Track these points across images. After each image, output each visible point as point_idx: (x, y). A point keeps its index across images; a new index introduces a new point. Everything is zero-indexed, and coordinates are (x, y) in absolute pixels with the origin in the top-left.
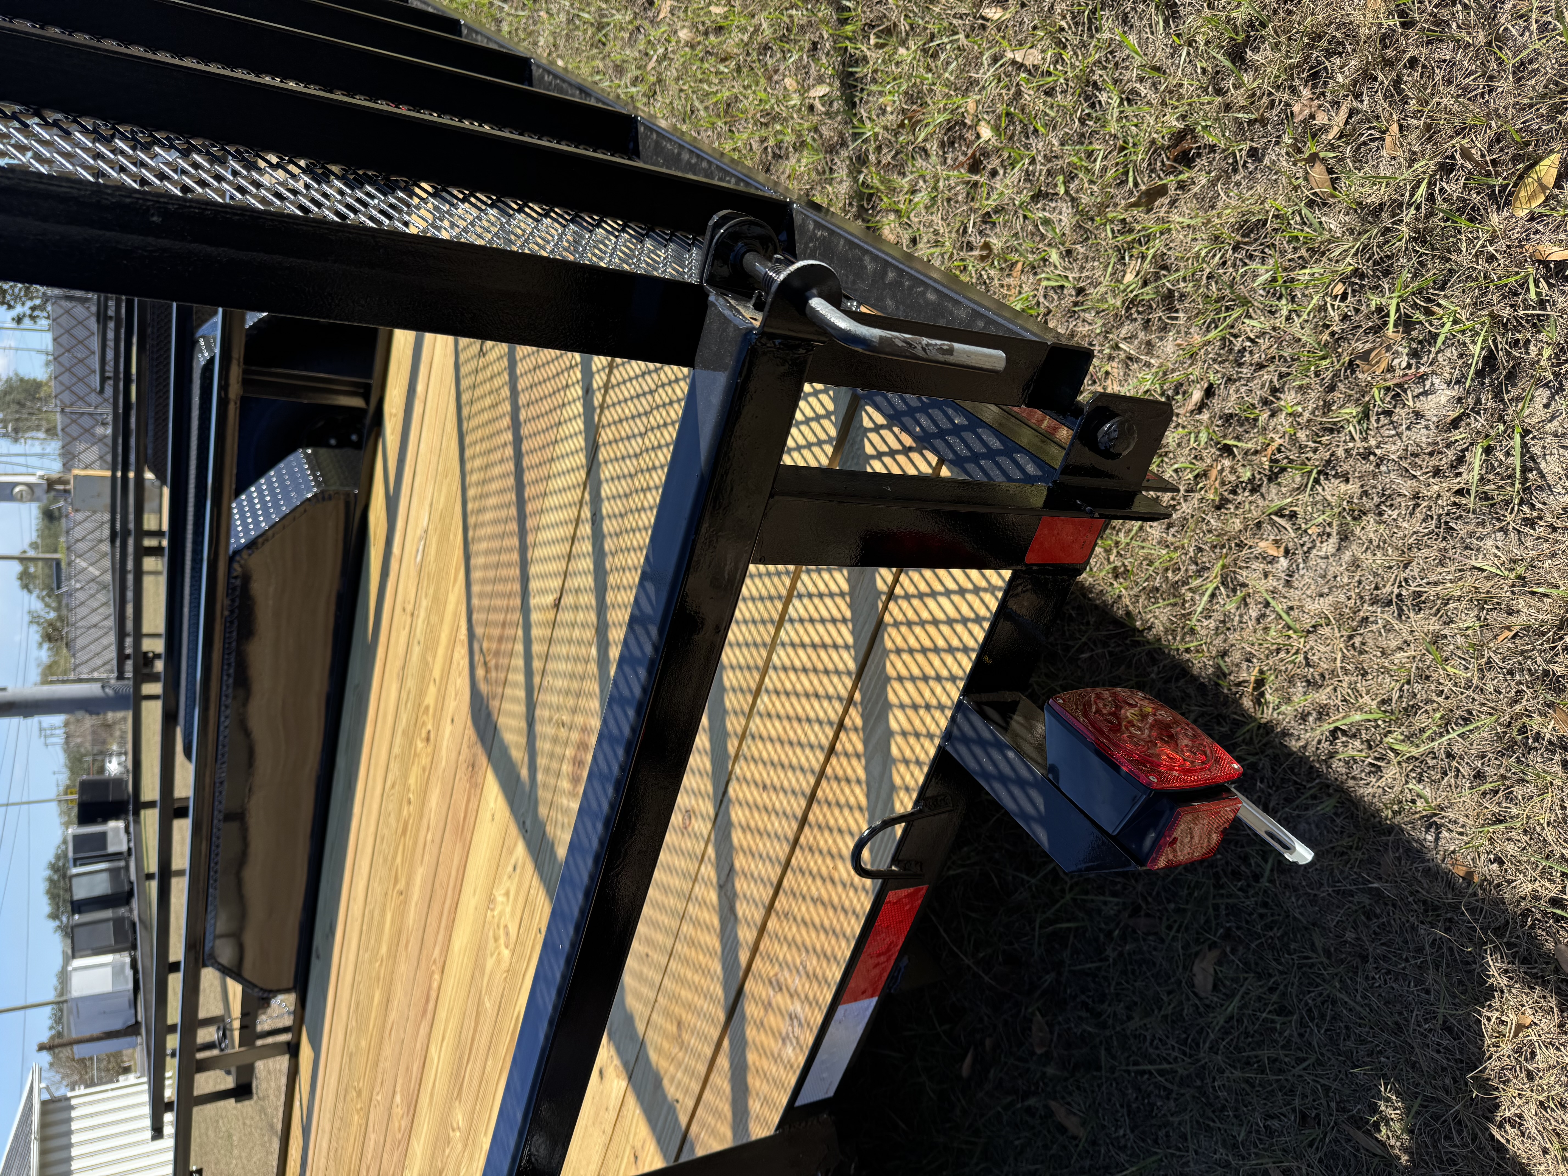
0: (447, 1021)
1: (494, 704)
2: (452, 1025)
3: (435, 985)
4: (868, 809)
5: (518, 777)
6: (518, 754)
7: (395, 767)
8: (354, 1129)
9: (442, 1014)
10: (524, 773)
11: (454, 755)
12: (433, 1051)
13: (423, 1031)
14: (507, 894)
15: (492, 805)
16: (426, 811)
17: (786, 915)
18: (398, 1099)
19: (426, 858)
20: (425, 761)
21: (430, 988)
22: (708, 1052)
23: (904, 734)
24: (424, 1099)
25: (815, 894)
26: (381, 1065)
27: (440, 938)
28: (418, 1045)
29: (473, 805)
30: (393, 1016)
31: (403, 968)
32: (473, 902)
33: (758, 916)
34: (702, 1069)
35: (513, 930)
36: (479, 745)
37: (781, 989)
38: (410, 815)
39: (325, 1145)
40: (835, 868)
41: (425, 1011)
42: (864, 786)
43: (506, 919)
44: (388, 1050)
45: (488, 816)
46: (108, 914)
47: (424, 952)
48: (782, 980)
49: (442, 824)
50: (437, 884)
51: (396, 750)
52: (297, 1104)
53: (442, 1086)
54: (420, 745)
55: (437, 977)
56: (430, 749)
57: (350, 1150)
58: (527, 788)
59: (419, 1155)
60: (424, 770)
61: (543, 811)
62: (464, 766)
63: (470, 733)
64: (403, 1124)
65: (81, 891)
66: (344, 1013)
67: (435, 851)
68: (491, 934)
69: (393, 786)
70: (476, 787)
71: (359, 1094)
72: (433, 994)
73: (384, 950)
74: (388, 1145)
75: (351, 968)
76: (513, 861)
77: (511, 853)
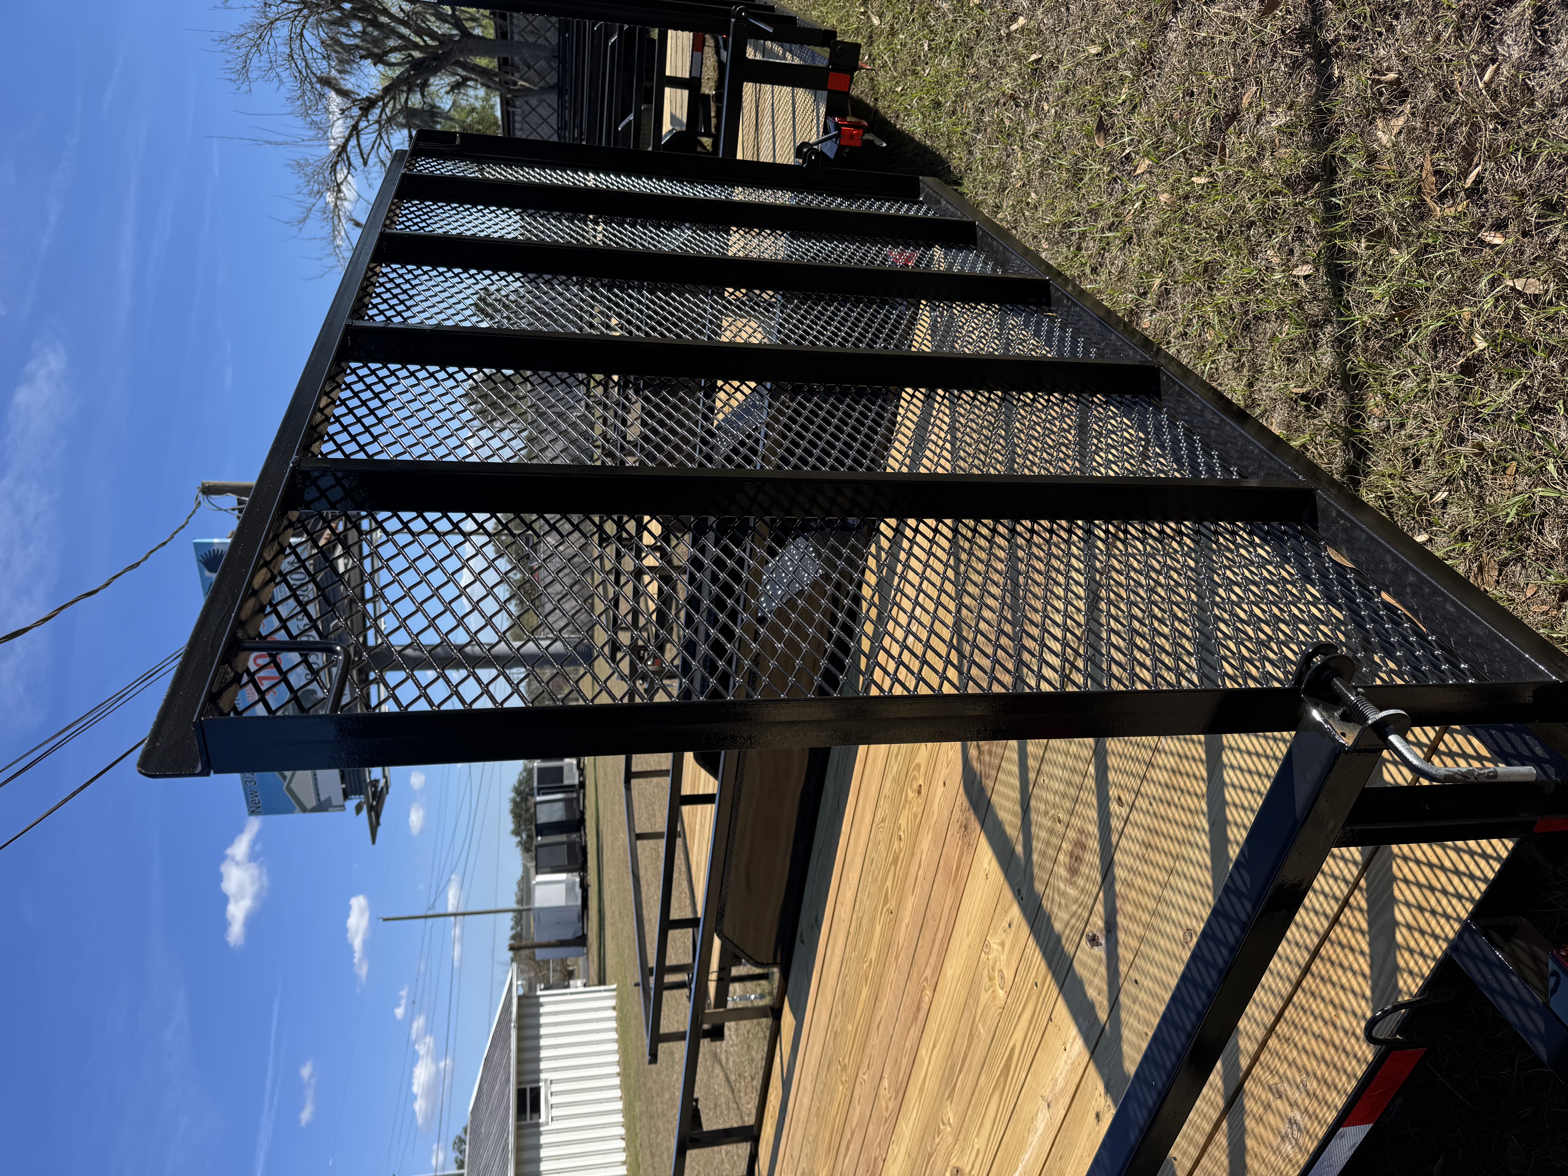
0: (938, 1033)
1: (988, 783)
2: (944, 1038)
3: (926, 999)
4: (1371, 977)
5: (1013, 851)
6: (1013, 831)
7: (884, 805)
8: (838, 1097)
9: (933, 1025)
10: (1019, 849)
11: (946, 813)
12: (923, 1052)
13: (914, 1033)
14: (1002, 944)
15: (986, 865)
16: (918, 852)
17: (1287, 1040)
18: (885, 1083)
19: (918, 890)
20: (917, 809)
21: (921, 1000)
22: (1208, 1128)
23: (1409, 927)
24: (913, 1091)
25: (1317, 1032)
26: (868, 1050)
27: (932, 961)
28: (908, 1045)
29: (966, 860)
30: (881, 1013)
31: (892, 975)
32: (967, 941)
33: (1260, 1034)
34: (1202, 1141)
35: (1009, 975)
36: (972, 812)
37: (1280, 1097)
38: (900, 850)
39: (806, 1101)
40: (1337, 1016)
41: (915, 1018)
42: (1368, 958)
43: (1002, 964)
44: (875, 1040)
45: (982, 874)
46: (563, 838)
47: (915, 969)
48: (1282, 1089)
49: (934, 867)
50: (929, 915)
51: (886, 791)
52: (777, 1059)
53: (932, 1085)
54: (911, 795)
55: (928, 993)
56: (921, 801)
57: (834, 1112)
58: (1022, 862)
59: (907, 1134)
60: (915, 817)
61: (1039, 887)
62: (957, 826)
63: (962, 798)
64: (891, 1105)
65: (544, 816)
66: (830, 997)
67: (927, 888)
68: (986, 973)
69: (883, 820)
70: (969, 847)
71: (845, 1068)
72: (925, 1007)
73: (873, 955)
74: (874, 1119)
75: (837, 960)
76: (1008, 919)
77: (1006, 912)
